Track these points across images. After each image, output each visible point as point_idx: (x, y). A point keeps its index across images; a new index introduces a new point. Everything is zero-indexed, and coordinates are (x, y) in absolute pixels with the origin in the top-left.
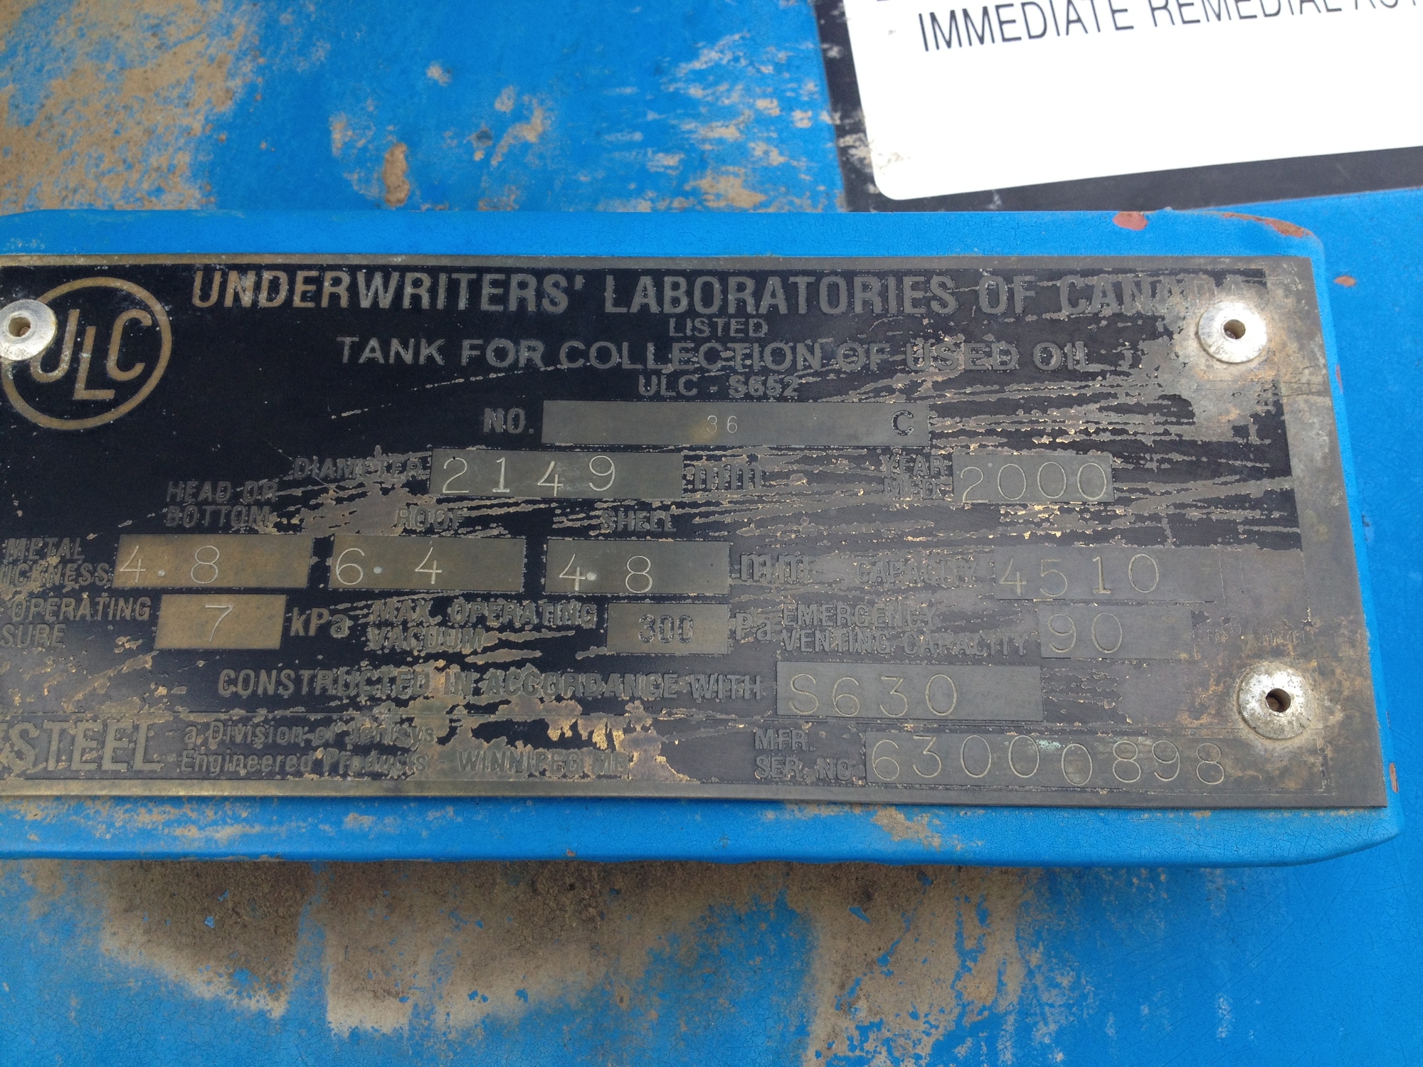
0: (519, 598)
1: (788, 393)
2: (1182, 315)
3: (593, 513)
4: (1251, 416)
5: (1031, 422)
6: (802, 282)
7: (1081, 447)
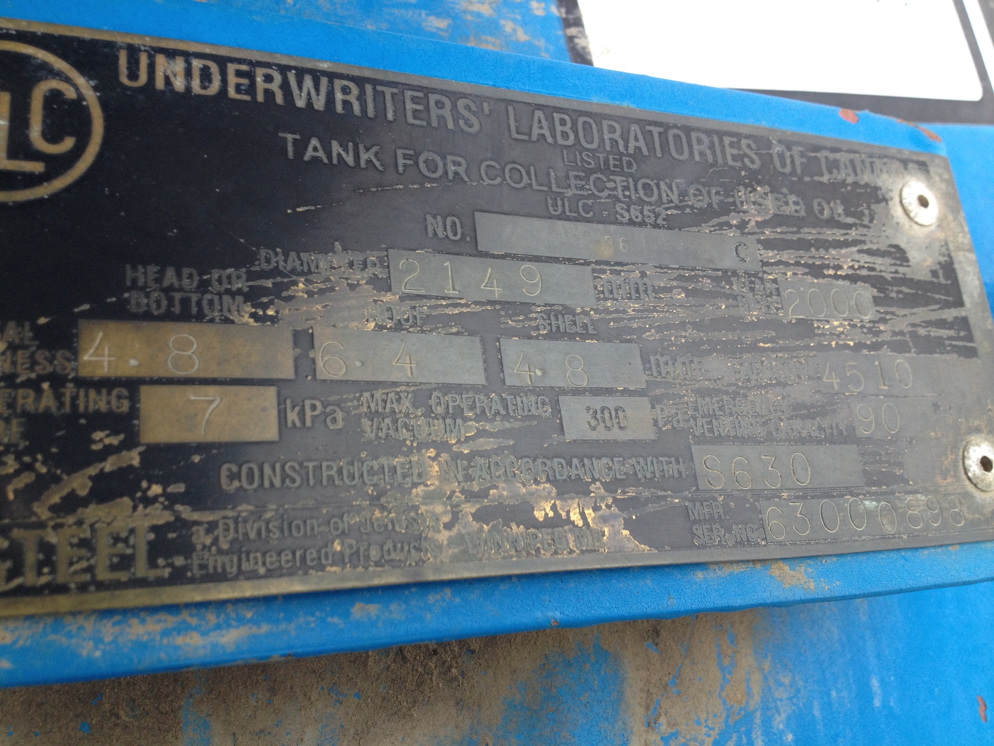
0: (485, 390)
1: (660, 221)
2: (890, 187)
3: (531, 316)
4: (938, 264)
5: (821, 258)
6: (656, 130)
7: (853, 278)
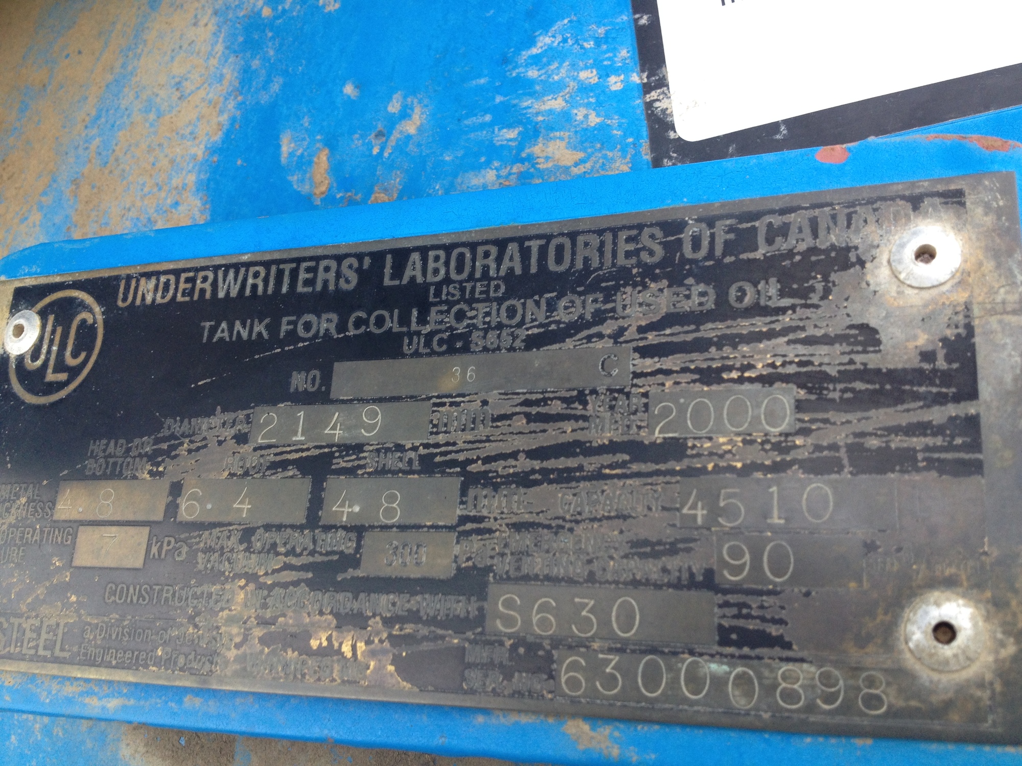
0: (301, 528)
1: (517, 344)
2: (875, 243)
3: (362, 455)
4: (941, 340)
5: (723, 358)
6: (535, 245)
7: (766, 380)
